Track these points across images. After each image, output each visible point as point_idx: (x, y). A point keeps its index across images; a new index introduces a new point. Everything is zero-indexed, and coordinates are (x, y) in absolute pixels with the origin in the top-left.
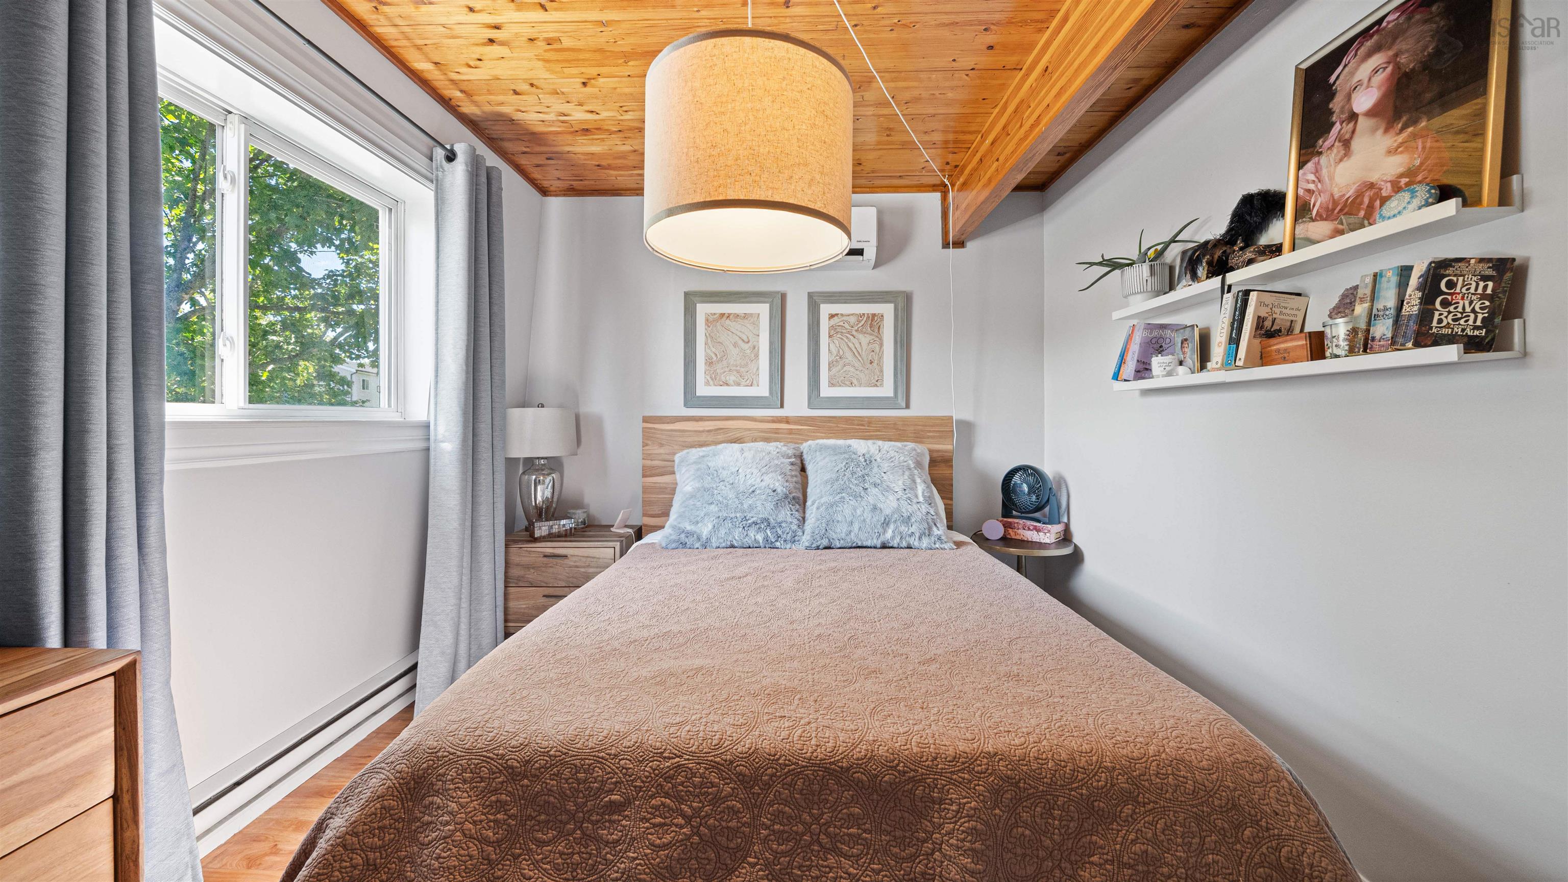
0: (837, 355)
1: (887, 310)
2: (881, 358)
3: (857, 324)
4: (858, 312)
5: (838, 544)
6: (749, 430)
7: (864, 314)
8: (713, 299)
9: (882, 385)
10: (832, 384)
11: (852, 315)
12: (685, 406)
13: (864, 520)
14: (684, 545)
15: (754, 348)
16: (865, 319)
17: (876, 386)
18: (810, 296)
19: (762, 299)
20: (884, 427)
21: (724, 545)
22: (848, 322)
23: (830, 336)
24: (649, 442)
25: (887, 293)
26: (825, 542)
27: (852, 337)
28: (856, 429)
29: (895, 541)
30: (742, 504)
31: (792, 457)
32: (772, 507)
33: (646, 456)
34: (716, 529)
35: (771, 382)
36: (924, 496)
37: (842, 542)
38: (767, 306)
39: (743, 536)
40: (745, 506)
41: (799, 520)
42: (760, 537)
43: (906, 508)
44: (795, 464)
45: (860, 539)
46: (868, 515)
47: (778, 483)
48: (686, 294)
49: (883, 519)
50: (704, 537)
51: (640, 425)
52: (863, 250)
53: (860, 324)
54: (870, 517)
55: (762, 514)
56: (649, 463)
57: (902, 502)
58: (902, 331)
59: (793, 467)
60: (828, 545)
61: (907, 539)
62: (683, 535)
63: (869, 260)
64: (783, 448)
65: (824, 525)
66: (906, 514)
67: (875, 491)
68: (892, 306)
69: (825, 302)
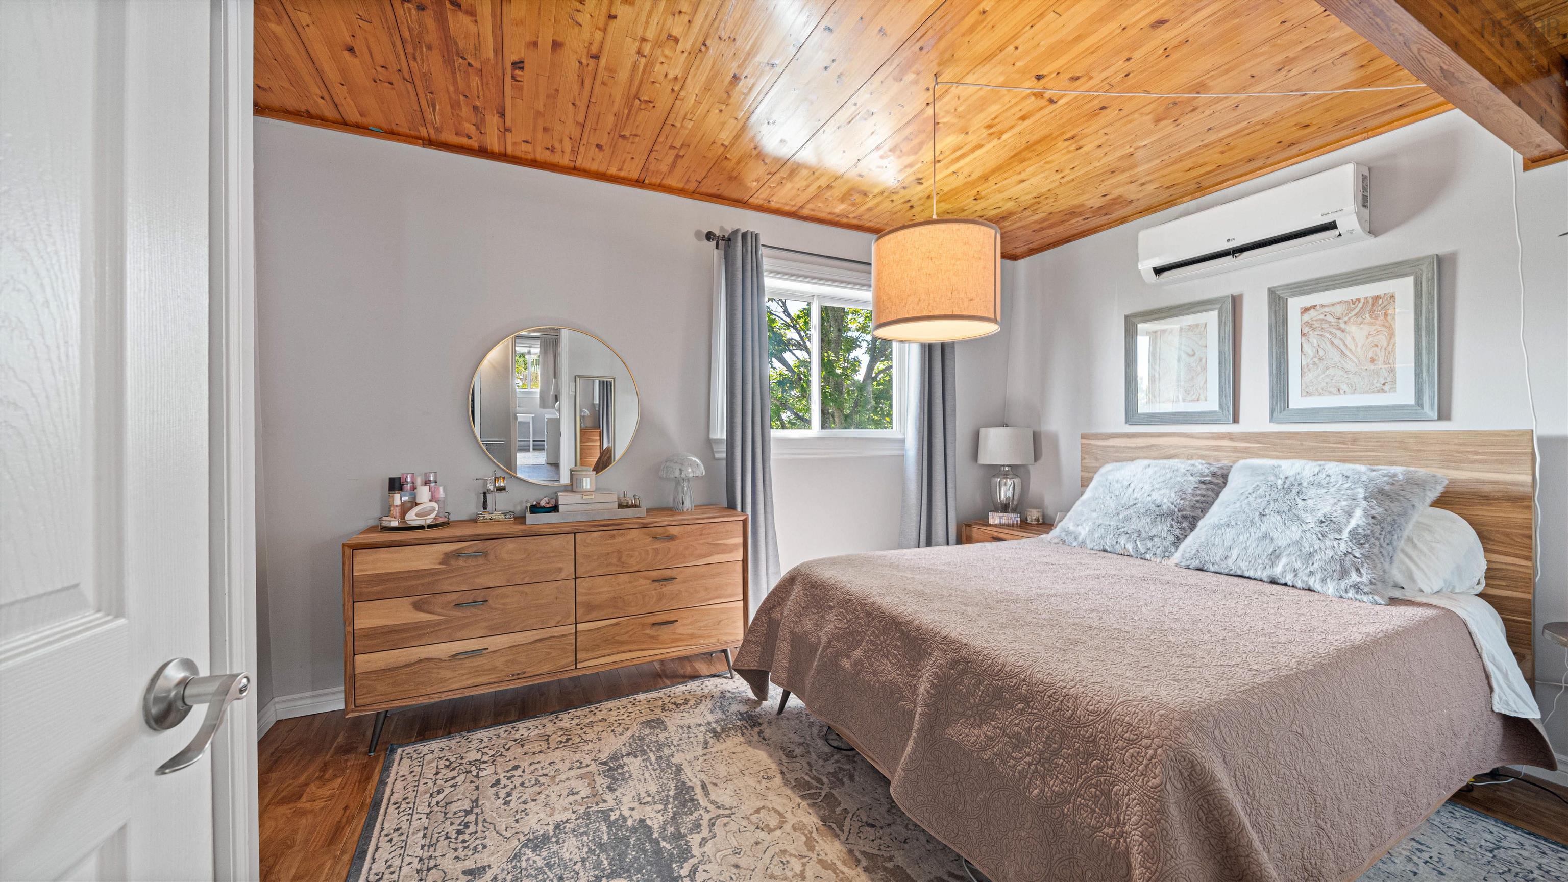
0: (1315, 357)
1: (1401, 287)
2: (1390, 352)
3: (1347, 314)
4: (1348, 298)
5: (1211, 567)
6: (1185, 447)
7: (1359, 300)
8: (1153, 317)
9: (1393, 389)
10: (1306, 393)
11: (1338, 303)
12: (1126, 422)
13: (1246, 547)
14: (1064, 542)
15: (1201, 360)
16: (1360, 305)
17: (1383, 391)
18: (1271, 292)
19: (1210, 307)
20: (1381, 446)
21: (1096, 548)
22: (1333, 315)
23: (1303, 335)
24: (1086, 457)
25: (1399, 263)
26: (1195, 563)
27: (1338, 333)
28: (1330, 448)
29: (1289, 579)
30: (1118, 514)
31: (1207, 475)
32: (1149, 521)
33: (1084, 469)
34: (1091, 533)
35: (1220, 395)
36: (1353, 534)
37: (1216, 566)
38: (1216, 313)
39: (1114, 543)
40: (1121, 516)
41: (1177, 537)
42: (1130, 547)
43: (1311, 542)
44: (1210, 483)
45: (1239, 568)
46: (1252, 543)
47: (1167, 498)
48: (1126, 317)
49: (1271, 550)
50: (1080, 538)
51: (1079, 441)
52: (1334, 222)
53: (1353, 313)
54: (1254, 545)
55: (1134, 525)
56: (1086, 475)
57: (1308, 535)
58: (1430, 311)
59: (1203, 486)
60: (1201, 566)
61: (1305, 579)
62: (1063, 534)
63: (1351, 232)
64: (1200, 467)
65: (1197, 545)
66: (1307, 549)
67: (1276, 518)
68: (1411, 279)
69: (1294, 294)
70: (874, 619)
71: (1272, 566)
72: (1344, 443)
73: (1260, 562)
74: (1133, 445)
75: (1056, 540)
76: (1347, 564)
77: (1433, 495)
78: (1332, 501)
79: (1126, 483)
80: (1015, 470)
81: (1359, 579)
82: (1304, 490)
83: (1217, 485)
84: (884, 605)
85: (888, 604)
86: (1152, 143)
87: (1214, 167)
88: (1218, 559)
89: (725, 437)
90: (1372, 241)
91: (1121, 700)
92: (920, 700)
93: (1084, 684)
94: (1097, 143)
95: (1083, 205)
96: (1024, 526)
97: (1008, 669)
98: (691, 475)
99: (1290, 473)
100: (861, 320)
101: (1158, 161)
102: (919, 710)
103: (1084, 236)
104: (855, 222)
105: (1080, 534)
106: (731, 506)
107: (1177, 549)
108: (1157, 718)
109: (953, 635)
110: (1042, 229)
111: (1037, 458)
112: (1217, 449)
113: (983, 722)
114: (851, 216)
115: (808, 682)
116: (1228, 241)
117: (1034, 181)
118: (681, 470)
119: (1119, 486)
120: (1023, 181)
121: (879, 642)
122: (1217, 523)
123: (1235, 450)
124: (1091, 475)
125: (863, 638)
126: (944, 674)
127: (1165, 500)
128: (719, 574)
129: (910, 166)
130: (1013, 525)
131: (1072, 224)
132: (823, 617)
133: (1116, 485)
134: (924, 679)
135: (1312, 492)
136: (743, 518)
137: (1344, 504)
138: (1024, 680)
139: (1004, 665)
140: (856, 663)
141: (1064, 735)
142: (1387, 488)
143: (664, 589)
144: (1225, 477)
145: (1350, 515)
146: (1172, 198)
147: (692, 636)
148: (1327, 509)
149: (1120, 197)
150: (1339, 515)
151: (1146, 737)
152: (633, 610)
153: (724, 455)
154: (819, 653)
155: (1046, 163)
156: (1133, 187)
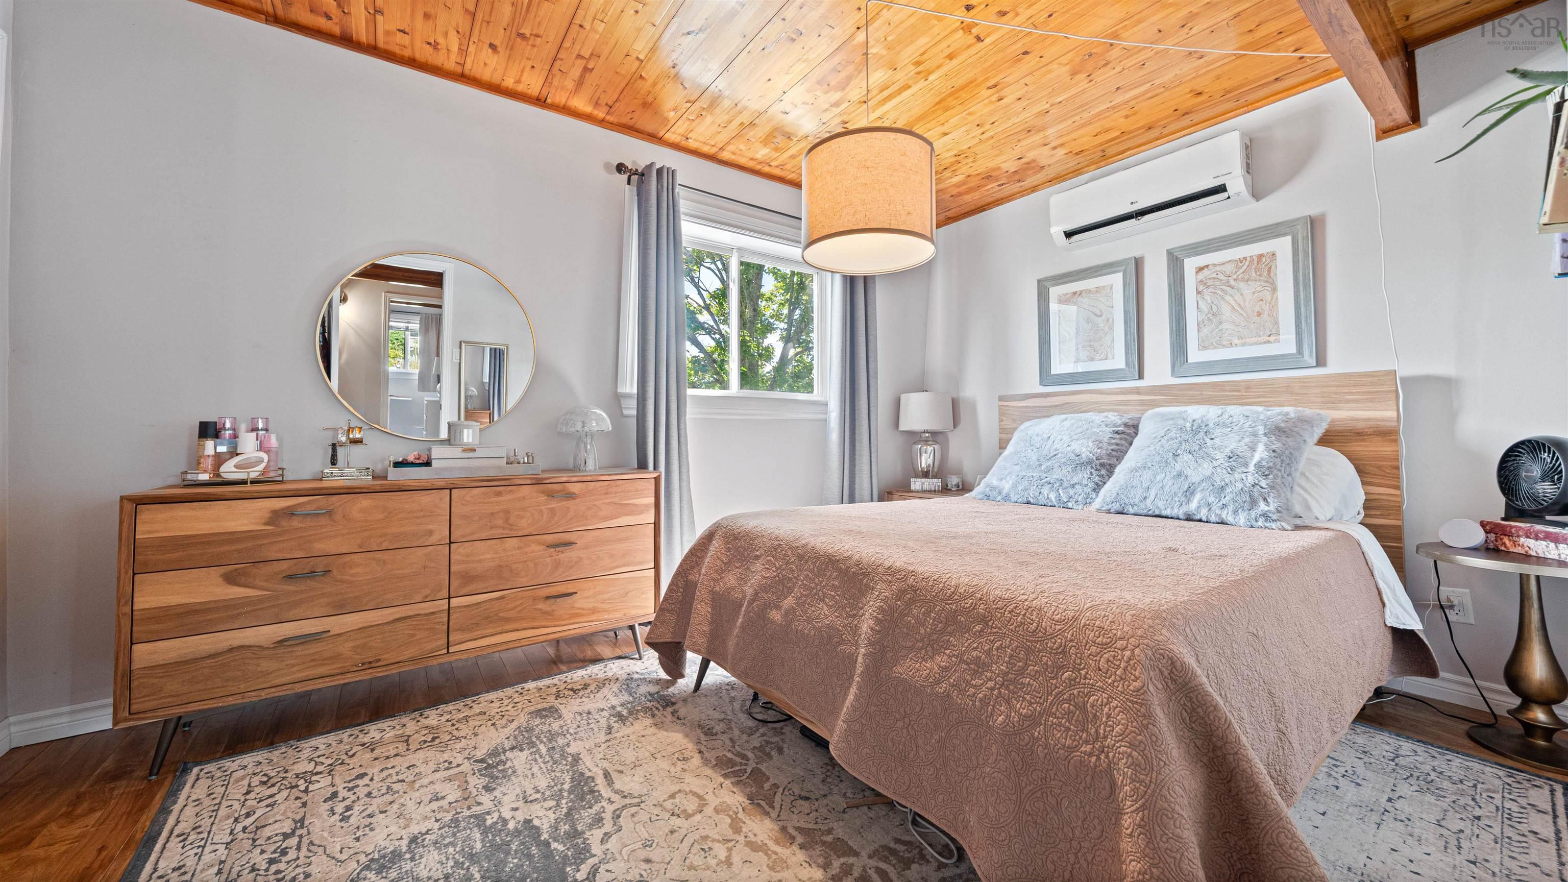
0: (1209, 313)
1: (1282, 246)
2: (1273, 305)
3: (1236, 272)
4: (1237, 257)
5: (1131, 509)
6: (1096, 403)
7: (1245, 258)
8: (1065, 280)
9: (1277, 340)
10: (1203, 347)
11: (1228, 262)
12: (1041, 384)
13: (1162, 487)
14: (987, 498)
15: (1108, 320)
16: (1247, 263)
17: (1269, 342)
18: (1170, 253)
19: (1114, 269)
21: (1020, 500)
22: (1224, 273)
23: (1198, 292)
24: (1004, 419)
25: (1278, 225)
26: (1116, 507)
27: (1228, 289)
29: (1203, 514)
30: (1040, 465)
31: (1120, 426)
32: (1070, 469)
33: (1002, 430)
34: (1015, 486)
35: (1126, 353)
36: (1258, 466)
37: (1135, 508)
38: (1121, 274)
39: (1037, 494)
40: (1043, 467)
41: (1097, 484)
42: (1053, 496)
43: (1222, 477)
44: (1123, 433)
45: (1157, 507)
46: (1168, 482)
47: (1086, 449)
48: (1039, 281)
49: (1186, 486)
50: (1005, 492)
51: (997, 403)
52: (1224, 185)
53: (1241, 271)
54: (1170, 483)
55: (1056, 475)
56: (1004, 436)
57: (1219, 470)
58: (1306, 267)
59: (1117, 436)
60: (1121, 509)
61: (1218, 512)
62: (988, 489)
63: (1238, 194)
64: (1113, 418)
65: (1117, 489)
66: (1219, 483)
67: (1187, 457)
68: (1288, 239)
69: (1190, 255)
70: (807, 561)
71: (1188, 501)
72: (1239, 391)
73: (1177, 499)
74: (1049, 404)
75: (980, 496)
76: (1256, 494)
77: (1319, 432)
78: (1237, 438)
79: (1046, 436)
80: (935, 436)
81: (1267, 508)
82: (1211, 430)
83: (1129, 435)
84: (818, 545)
85: (823, 543)
86: (1067, 100)
87: (1118, 133)
88: (1137, 500)
89: (635, 391)
90: (1255, 205)
91: (1088, 605)
92: (863, 641)
93: (1046, 595)
94: (1018, 95)
95: (999, 168)
96: (945, 490)
97: (962, 591)
98: (596, 429)
99: (1196, 416)
100: (775, 307)
101: (1070, 122)
102: (862, 651)
103: (998, 205)
104: (777, 172)
105: (1004, 488)
106: (642, 465)
107: (1097, 495)
108: (1128, 618)
109: (898, 564)
110: (960, 194)
111: (956, 424)
112: (1125, 403)
113: (936, 652)
114: (773, 164)
115: (731, 643)
116: (1132, 203)
117: (955, 135)
118: (583, 423)
119: (1040, 438)
120: (946, 134)
121: (813, 585)
122: (1134, 466)
123: (1142, 403)
124: (1009, 436)
125: (794, 585)
126: (889, 607)
127: (1084, 450)
128: (626, 539)
129: (836, 104)
130: (935, 491)
131: (988, 190)
132: (748, 569)
133: (1036, 438)
134: (867, 615)
135: (1218, 431)
136: (655, 475)
137: (1247, 440)
138: (981, 599)
139: (957, 587)
140: (790, 612)
141: (1029, 651)
142: (1283, 425)
143: (561, 556)
144: (1136, 427)
145: (1253, 449)
146: (1080, 166)
147: (594, 611)
148: (1233, 446)
149: (1034, 161)
150: (1243, 449)
151: (1120, 639)
152: (524, 581)
153: (635, 412)
154: (743, 609)
155: (968, 114)
156: (1046, 150)
